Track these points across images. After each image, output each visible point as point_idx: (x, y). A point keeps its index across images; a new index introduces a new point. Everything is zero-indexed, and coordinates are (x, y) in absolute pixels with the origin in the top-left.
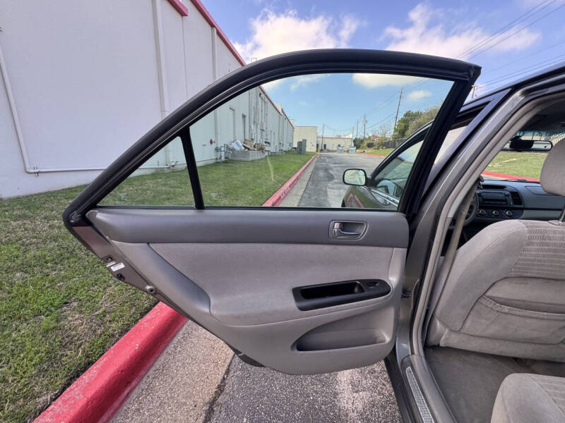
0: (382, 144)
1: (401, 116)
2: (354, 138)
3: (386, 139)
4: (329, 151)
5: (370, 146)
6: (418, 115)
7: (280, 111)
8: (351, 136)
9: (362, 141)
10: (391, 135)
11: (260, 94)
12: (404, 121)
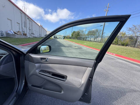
2: (63, 36)
4: (57, 38)
5: (67, 38)
6: (76, 32)
7: (40, 25)
9: (65, 37)
10: (71, 36)
11: (28, 18)
12: (73, 33)
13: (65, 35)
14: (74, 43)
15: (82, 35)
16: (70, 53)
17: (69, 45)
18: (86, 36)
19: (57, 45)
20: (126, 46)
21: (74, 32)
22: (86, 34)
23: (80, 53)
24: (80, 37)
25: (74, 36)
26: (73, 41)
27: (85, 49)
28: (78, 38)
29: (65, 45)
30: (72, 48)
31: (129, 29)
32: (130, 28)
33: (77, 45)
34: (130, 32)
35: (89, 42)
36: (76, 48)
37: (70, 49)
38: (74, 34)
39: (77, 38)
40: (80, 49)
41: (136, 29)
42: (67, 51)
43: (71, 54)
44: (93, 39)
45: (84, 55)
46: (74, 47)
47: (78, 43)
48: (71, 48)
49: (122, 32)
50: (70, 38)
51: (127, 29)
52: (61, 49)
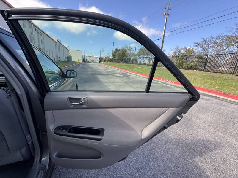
0: (109, 60)
1: (114, 50)
2: (99, 57)
3: (110, 58)
4: (89, 62)
5: (105, 61)
6: (119, 50)
7: (56, 41)
8: (97, 56)
9: (102, 59)
10: (111, 57)
11: (35, 30)
12: (115, 52)
13: (102, 56)
14: (117, 69)
15: (129, 55)
16: (110, 83)
17: (110, 72)
18: (136, 57)
19: (89, 73)
20: (193, 70)
21: (116, 49)
22: (136, 53)
23: (125, 82)
24: (128, 59)
25: (116, 57)
26: (117, 65)
27: (133, 77)
28: (124, 61)
29: (103, 73)
30: (114, 77)
31: (196, 44)
32: (198, 42)
33: (122, 71)
34: (199, 49)
35: (140, 67)
36: (120, 75)
37: (110, 78)
38: (117, 54)
39: (122, 60)
40: (125, 77)
41: (205, 44)
42: (106, 81)
43: (112, 84)
44: (147, 61)
45: (130, 85)
46: (117, 75)
47: (123, 69)
48: (112, 77)
49: (189, 49)
50: (110, 61)
51: (194, 44)
52: (97, 78)
